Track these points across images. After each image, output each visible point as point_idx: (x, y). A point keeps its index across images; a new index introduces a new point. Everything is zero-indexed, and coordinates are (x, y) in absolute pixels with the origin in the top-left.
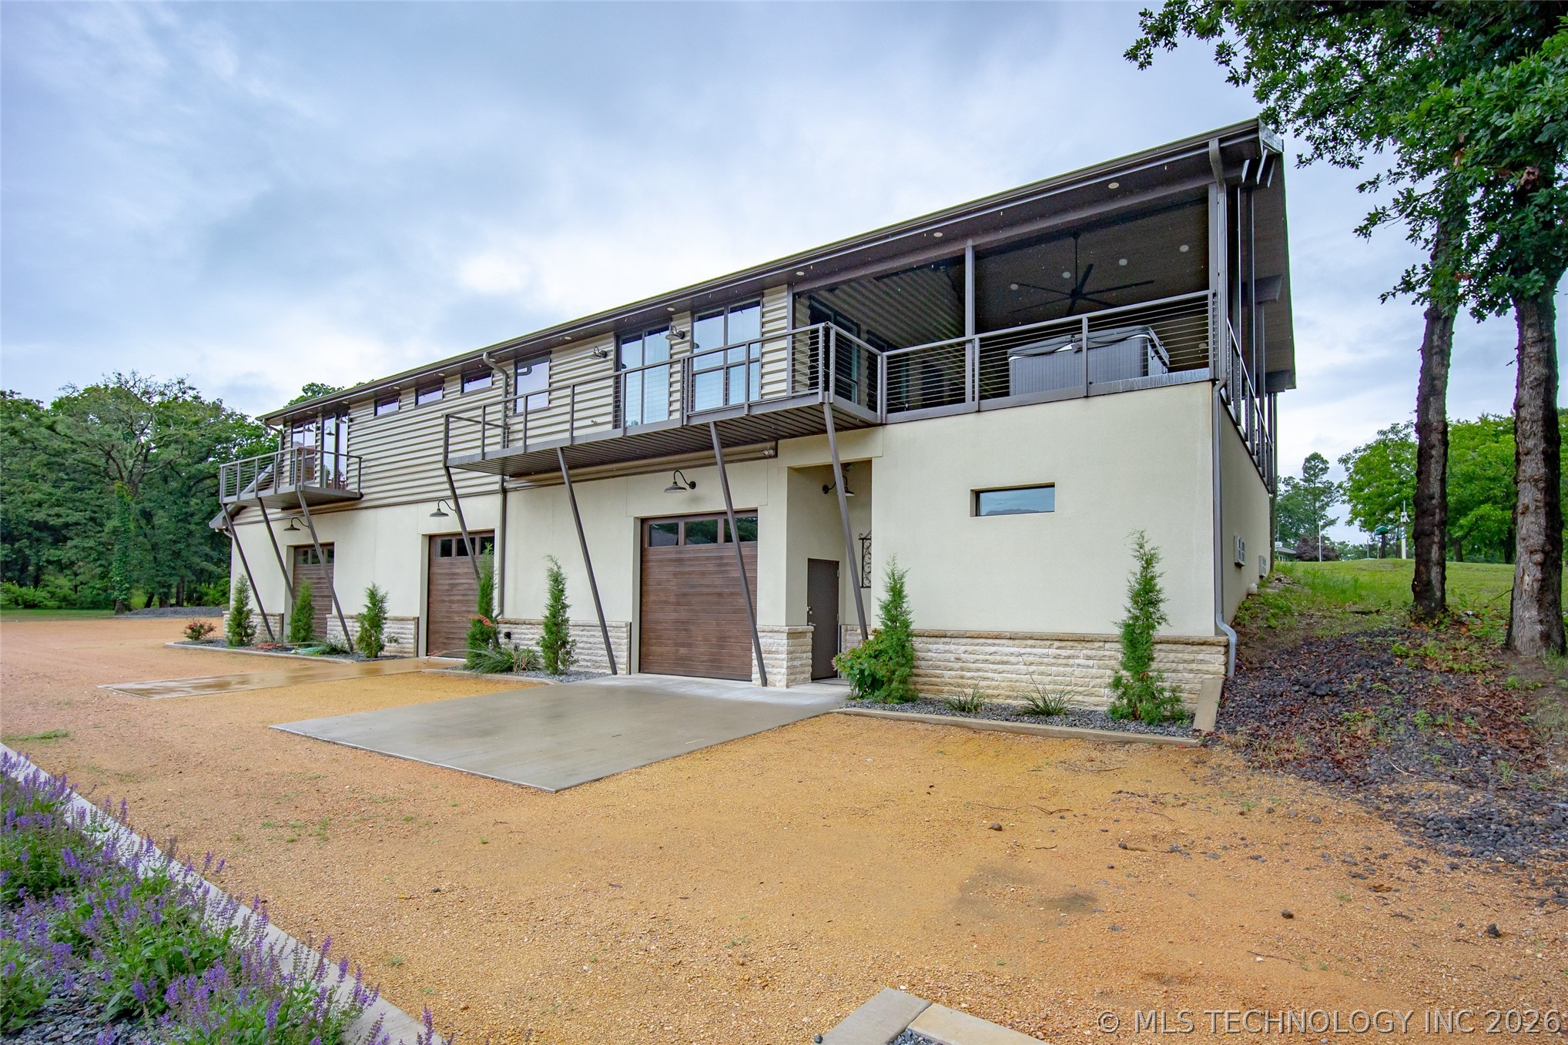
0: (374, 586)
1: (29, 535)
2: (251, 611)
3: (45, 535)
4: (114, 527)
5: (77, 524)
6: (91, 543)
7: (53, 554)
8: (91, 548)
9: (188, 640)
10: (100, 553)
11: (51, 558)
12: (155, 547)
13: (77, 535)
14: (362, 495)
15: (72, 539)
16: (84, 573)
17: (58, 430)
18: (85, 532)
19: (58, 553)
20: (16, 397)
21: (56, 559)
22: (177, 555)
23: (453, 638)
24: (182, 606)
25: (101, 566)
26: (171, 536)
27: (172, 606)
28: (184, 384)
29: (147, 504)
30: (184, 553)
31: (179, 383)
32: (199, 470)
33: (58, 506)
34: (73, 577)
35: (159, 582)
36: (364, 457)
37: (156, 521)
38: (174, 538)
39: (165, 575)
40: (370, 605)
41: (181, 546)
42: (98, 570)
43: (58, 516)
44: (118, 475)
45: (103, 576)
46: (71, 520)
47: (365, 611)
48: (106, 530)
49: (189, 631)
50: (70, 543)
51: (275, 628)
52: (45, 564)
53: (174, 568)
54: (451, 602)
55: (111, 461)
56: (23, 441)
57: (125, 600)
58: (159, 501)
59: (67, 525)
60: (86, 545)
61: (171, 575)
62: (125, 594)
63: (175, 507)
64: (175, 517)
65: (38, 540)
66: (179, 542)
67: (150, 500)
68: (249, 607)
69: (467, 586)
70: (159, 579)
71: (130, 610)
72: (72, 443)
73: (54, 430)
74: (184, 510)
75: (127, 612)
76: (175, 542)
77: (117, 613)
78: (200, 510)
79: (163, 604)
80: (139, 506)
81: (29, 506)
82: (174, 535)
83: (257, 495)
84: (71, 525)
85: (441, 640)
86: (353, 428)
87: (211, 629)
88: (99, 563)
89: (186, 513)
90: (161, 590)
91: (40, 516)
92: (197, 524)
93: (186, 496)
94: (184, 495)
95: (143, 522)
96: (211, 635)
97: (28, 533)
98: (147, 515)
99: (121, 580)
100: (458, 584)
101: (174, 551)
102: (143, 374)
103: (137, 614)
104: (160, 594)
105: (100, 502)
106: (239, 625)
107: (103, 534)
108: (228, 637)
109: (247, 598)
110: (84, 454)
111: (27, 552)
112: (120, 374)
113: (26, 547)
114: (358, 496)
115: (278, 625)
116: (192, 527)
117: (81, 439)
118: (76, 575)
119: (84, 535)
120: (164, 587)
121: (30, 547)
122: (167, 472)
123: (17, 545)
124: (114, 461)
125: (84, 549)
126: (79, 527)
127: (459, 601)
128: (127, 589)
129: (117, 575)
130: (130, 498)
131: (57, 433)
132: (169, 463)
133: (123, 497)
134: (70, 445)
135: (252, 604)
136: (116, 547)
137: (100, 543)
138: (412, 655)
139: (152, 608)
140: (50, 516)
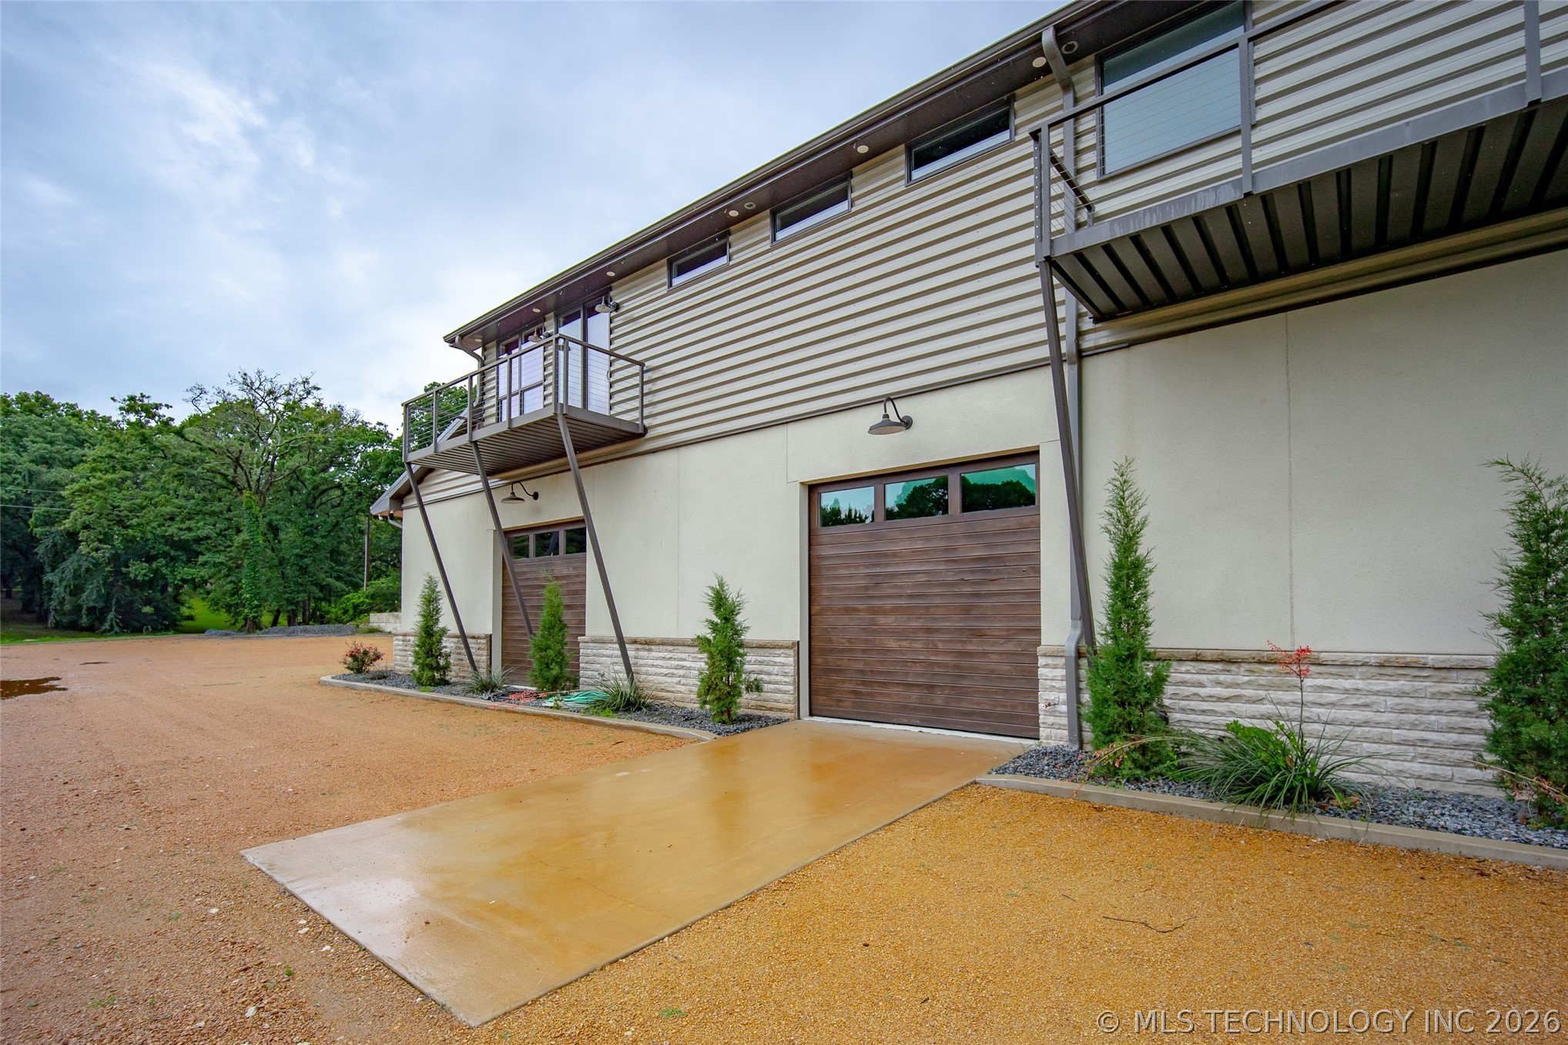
0: (721, 585)
1: (165, 555)
2: (444, 631)
3: (179, 553)
4: (244, 540)
5: (208, 538)
6: (221, 558)
7: (186, 572)
8: (222, 563)
9: (349, 672)
10: (230, 569)
11: (185, 577)
12: (282, 562)
13: (209, 550)
14: (646, 430)
15: (203, 554)
16: (215, 590)
17: (186, 436)
18: (215, 546)
19: (192, 571)
20: (146, 401)
21: (190, 577)
22: (304, 570)
23: (883, 684)
24: (308, 624)
25: (231, 582)
26: (298, 551)
27: (299, 624)
28: (308, 383)
29: (275, 517)
30: (311, 569)
31: (304, 383)
32: (325, 479)
33: (189, 520)
34: (205, 596)
35: (287, 600)
36: (647, 364)
37: (282, 535)
38: (301, 553)
39: (293, 591)
40: (716, 620)
41: (307, 561)
42: (229, 587)
43: (189, 529)
44: (246, 485)
45: (235, 592)
46: (202, 533)
47: (706, 632)
48: (236, 544)
49: (350, 659)
50: (201, 559)
51: (481, 658)
52: (180, 583)
53: (301, 585)
54: (873, 611)
55: (239, 469)
56: (154, 448)
57: (255, 617)
58: (285, 513)
59: (198, 540)
60: (217, 561)
61: (298, 592)
62: (256, 612)
63: (301, 519)
64: (301, 530)
65: (173, 559)
66: (306, 557)
67: (276, 512)
68: (441, 625)
69: (923, 578)
70: (287, 595)
71: (261, 629)
72: (201, 450)
73: (183, 437)
74: (310, 522)
75: (258, 631)
76: (302, 557)
77: (249, 632)
78: (325, 522)
79: (291, 622)
80: (266, 520)
81: (161, 520)
82: (301, 549)
83: (471, 436)
84: (202, 539)
85: (849, 686)
86: (618, 321)
87: (378, 657)
88: (229, 579)
89: (312, 525)
90: (290, 608)
91: (172, 530)
92: (323, 537)
93: (312, 508)
94: (310, 507)
95: (271, 536)
96: (378, 666)
97: (164, 552)
98: (274, 529)
99: (251, 597)
100: (894, 575)
101: (301, 567)
102: (268, 374)
103: (267, 633)
104: (288, 611)
105: (230, 515)
106: (429, 653)
107: (233, 548)
108: (413, 671)
109: (437, 611)
110: (213, 462)
111: (164, 570)
112: (245, 374)
113: (162, 566)
114: (641, 431)
115: (485, 653)
116: (318, 540)
117: (210, 446)
118: (208, 593)
119: (215, 549)
120: (292, 604)
121: (167, 565)
122: (292, 483)
123: (154, 565)
124: (242, 468)
125: (215, 565)
126: (210, 542)
127: (897, 610)
128: (257, 606)
129: (247, 592)
130: (258, 509)
131: (186, 440)
132: (295, 472)
133: (251, 508)
134: (199, 453)
135: (446, 620)
136: (246, 562)
137: (231, 558)
138: (787, 715)
139: (278, 627)
140: (181, 529)
